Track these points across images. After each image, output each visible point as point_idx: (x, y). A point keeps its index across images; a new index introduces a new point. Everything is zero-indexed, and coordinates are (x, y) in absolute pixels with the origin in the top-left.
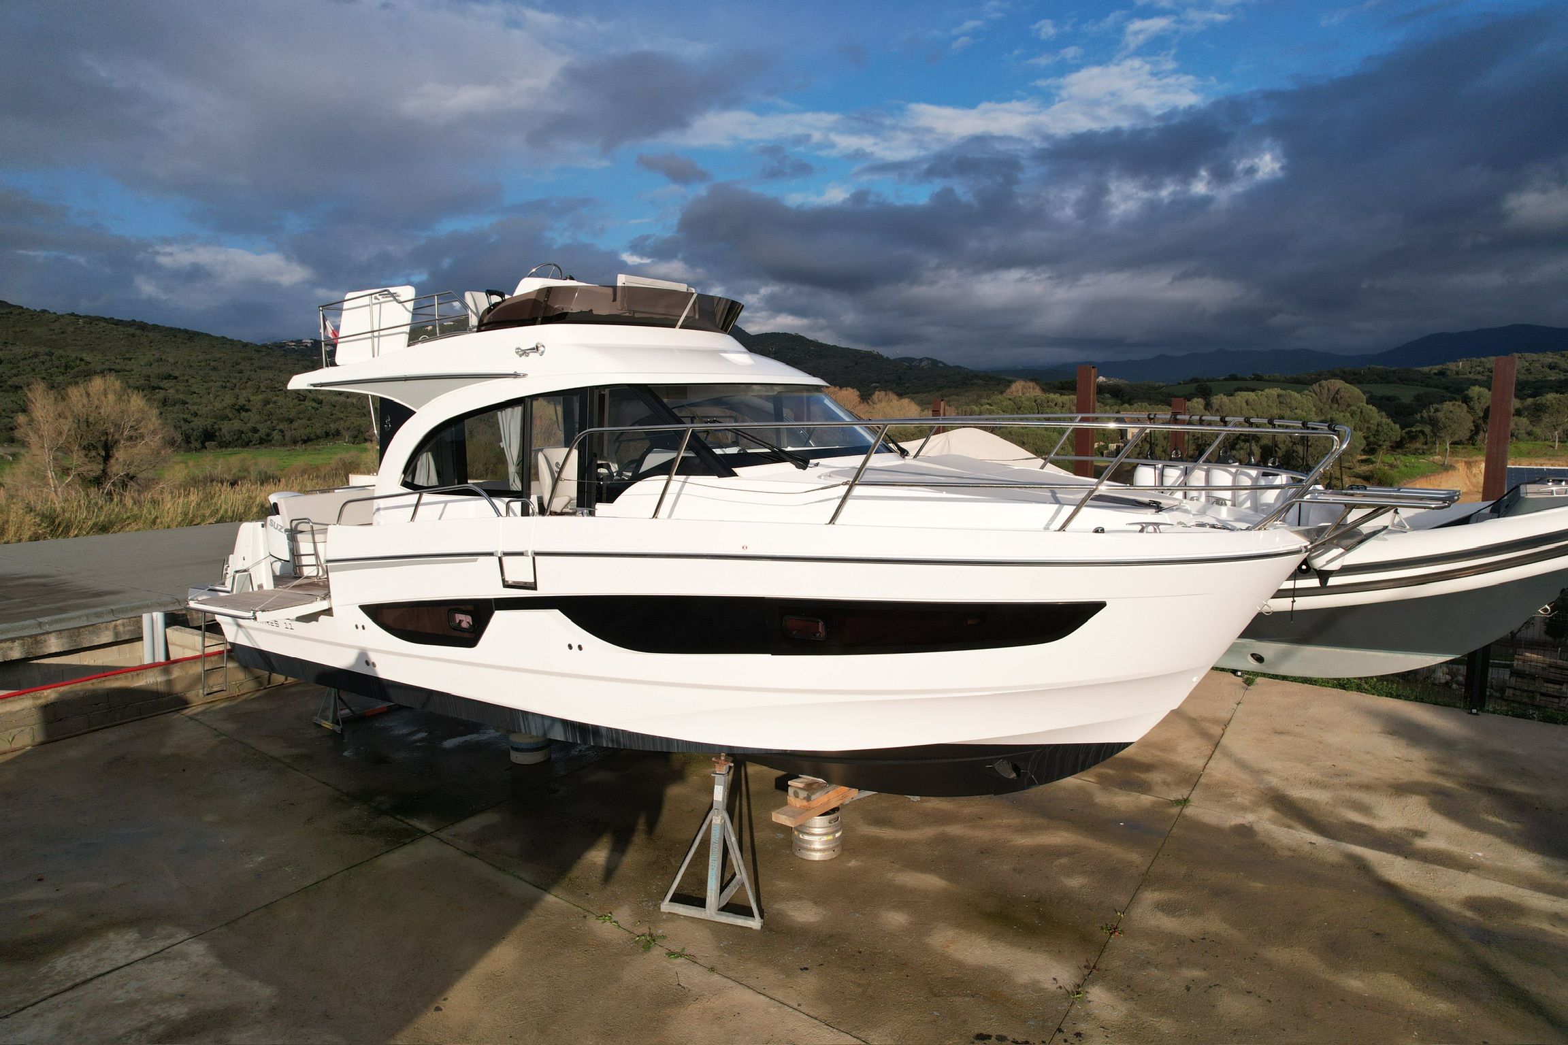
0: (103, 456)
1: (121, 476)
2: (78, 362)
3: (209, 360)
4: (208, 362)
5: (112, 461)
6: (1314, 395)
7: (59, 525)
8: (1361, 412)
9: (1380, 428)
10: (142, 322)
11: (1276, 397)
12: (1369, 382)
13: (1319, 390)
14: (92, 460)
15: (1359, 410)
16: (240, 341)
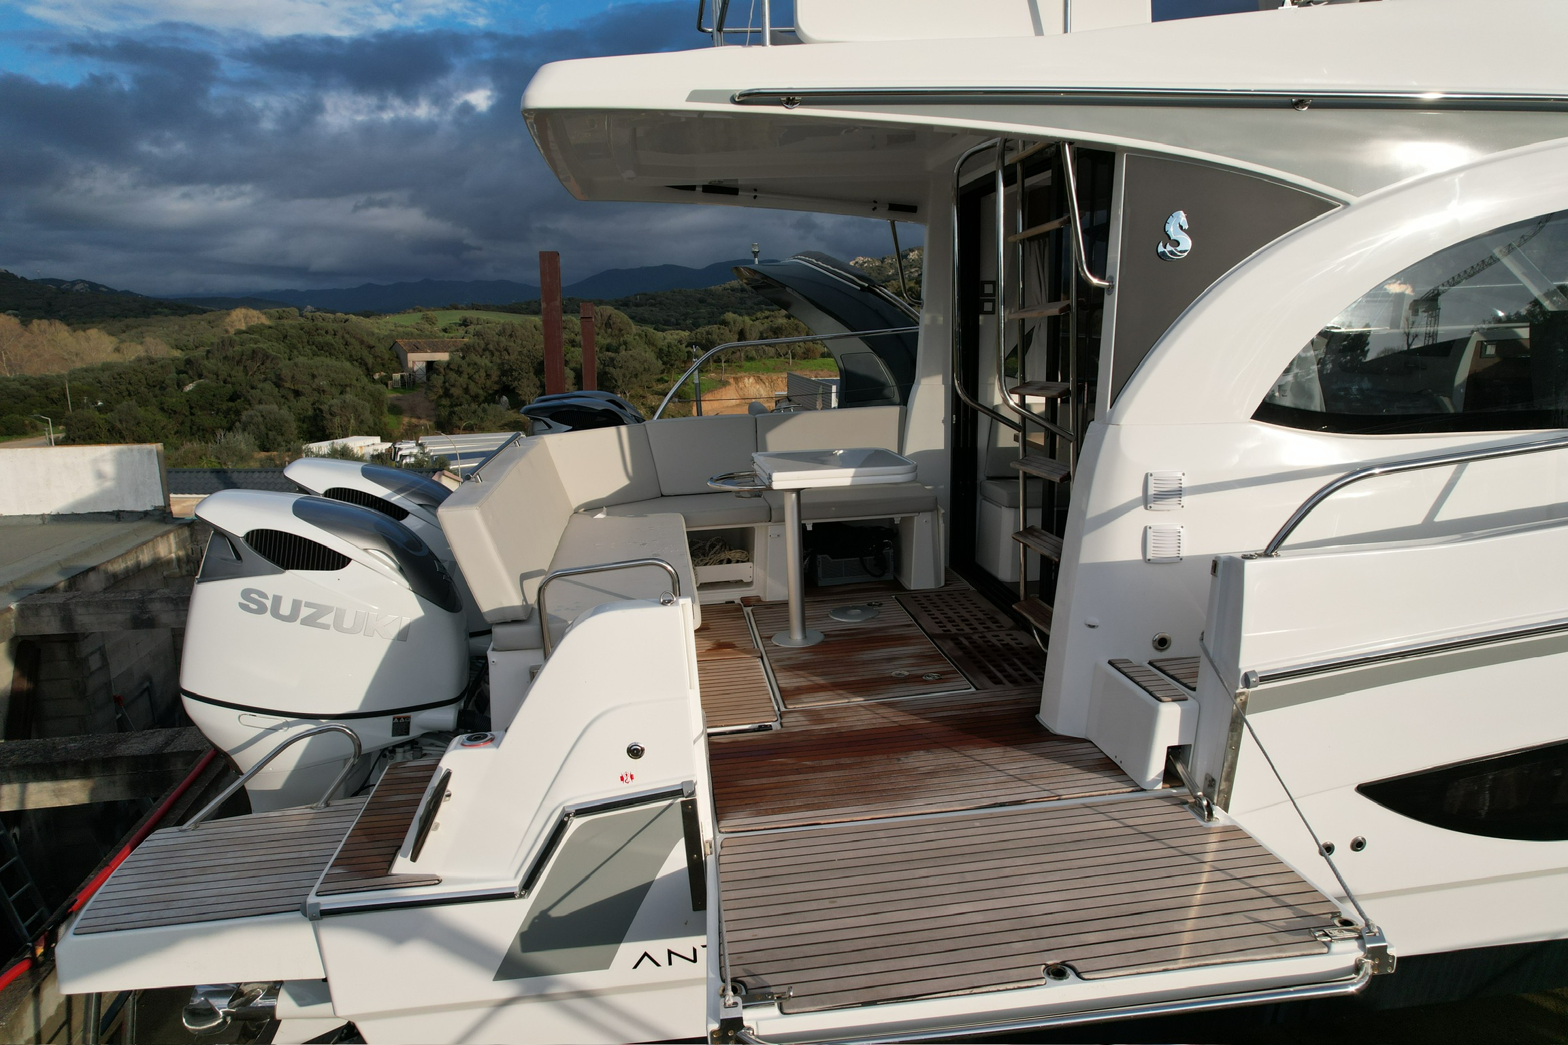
9: (671, 350)
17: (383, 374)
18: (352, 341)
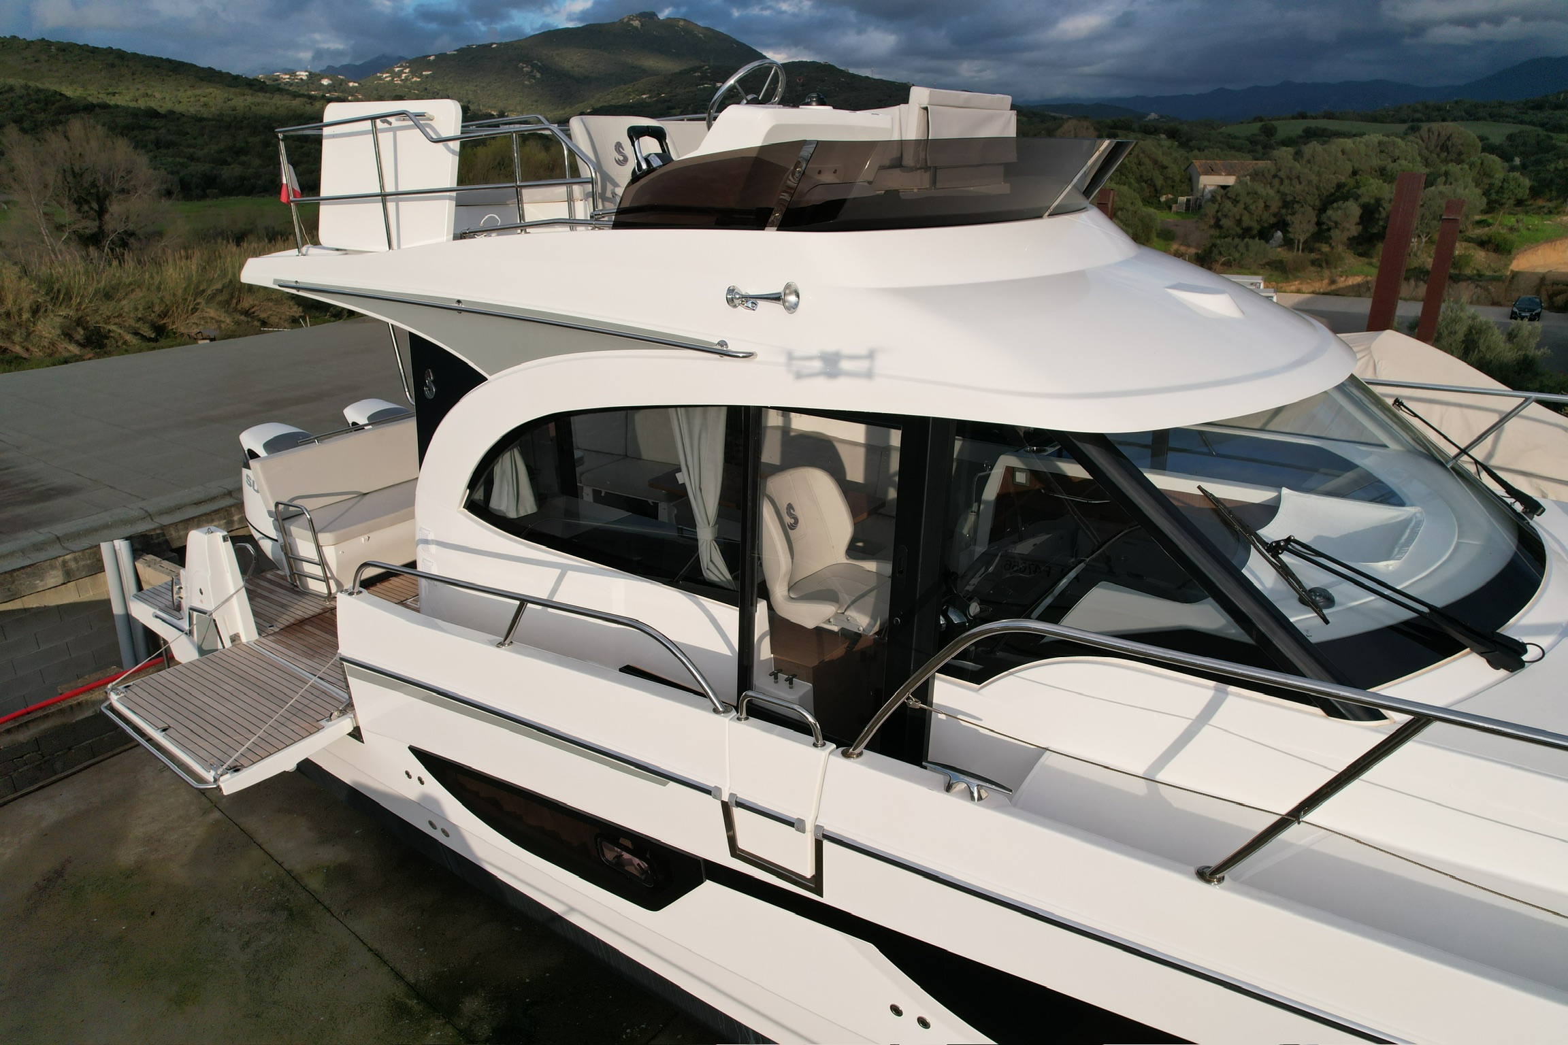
0: (96, 211)
1: (118, 233)
2: (58, 97)
3: (199, 96)
4: (198, 98)
5: (107, 217)
6: (1421, 142)
7: (59, 291)
8: (1482, 164)
9: (1506, 185)
10: (120, 50)
11: (1377, 144)
12: (1454, 120)
13: (1427, 136)
14: (86, 216)
15: (1479, 161)
16: (228, 73)
17: (1170, 196)
18: (1147, 160)
